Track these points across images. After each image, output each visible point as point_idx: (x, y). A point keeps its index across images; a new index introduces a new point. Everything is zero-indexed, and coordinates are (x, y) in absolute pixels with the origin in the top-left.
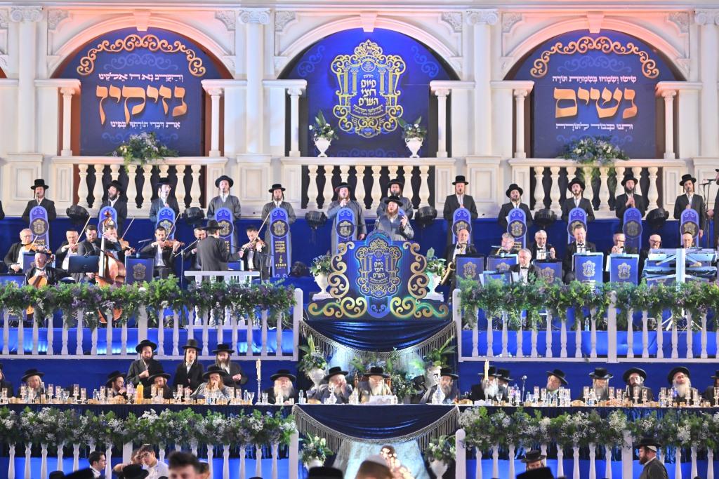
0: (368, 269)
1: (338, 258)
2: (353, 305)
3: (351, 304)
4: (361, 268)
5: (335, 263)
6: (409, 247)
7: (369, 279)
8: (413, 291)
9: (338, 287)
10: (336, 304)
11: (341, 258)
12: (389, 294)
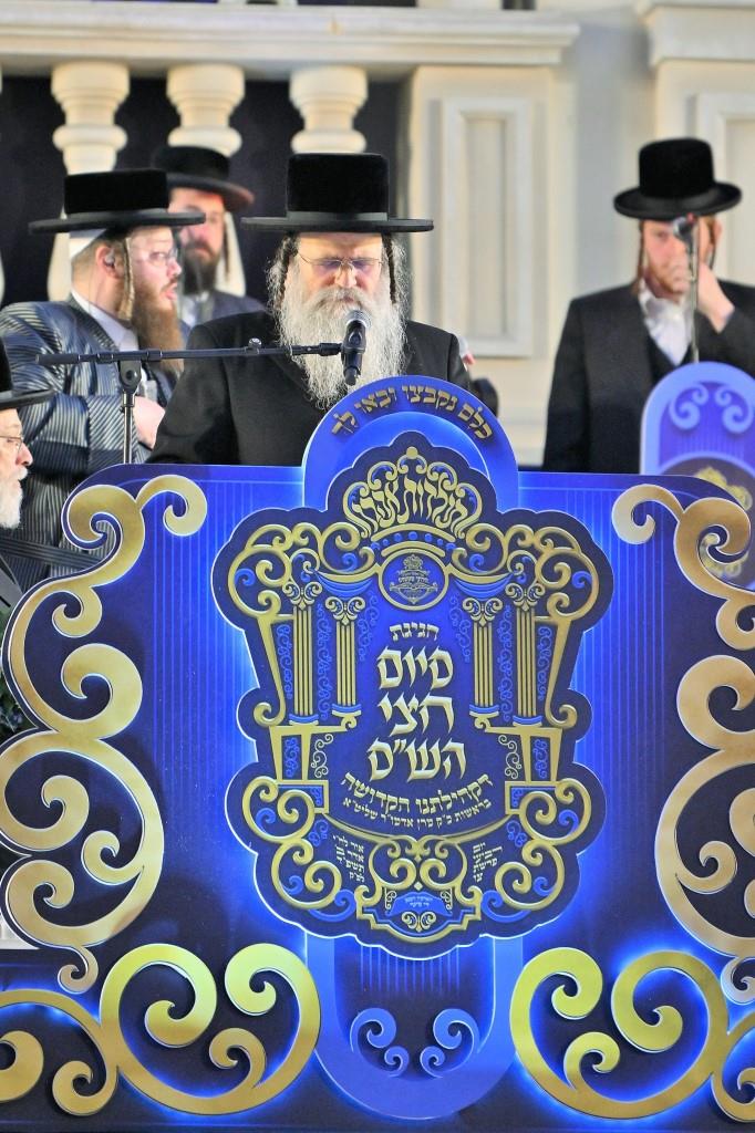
0: (324, 709)
1: (74, 609)
2: (204, 1008)
3: (183, 998)
4: (266, 692)
5: (47, 651)
6: (666, 525)
7: (339, 791)
8: (694, 898)
9: (68, 856)
10: (60, 1000)
11: (92, 613)
12: (499, 920)
